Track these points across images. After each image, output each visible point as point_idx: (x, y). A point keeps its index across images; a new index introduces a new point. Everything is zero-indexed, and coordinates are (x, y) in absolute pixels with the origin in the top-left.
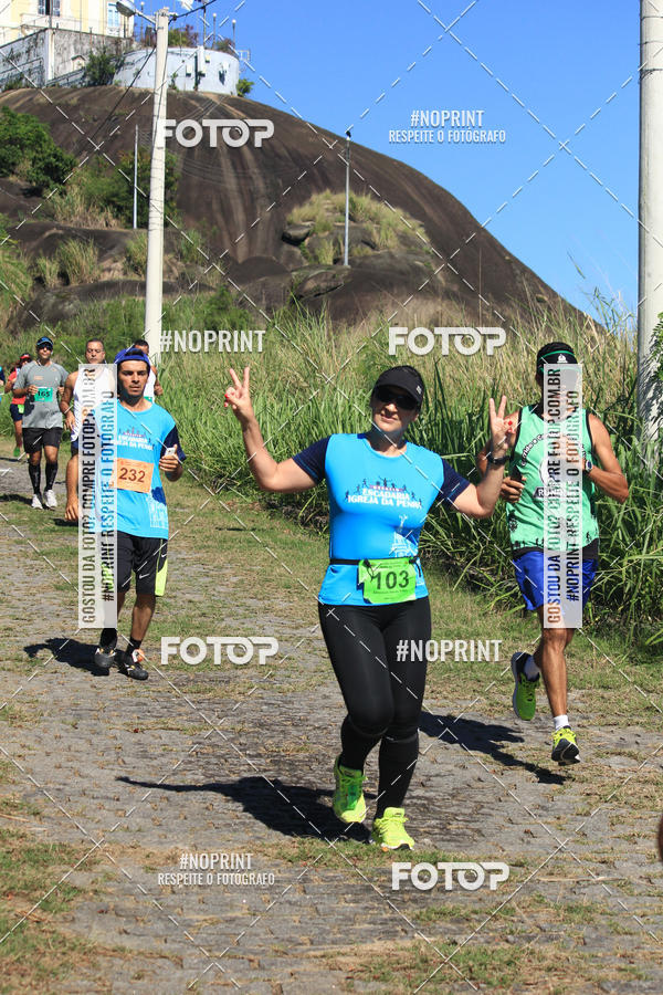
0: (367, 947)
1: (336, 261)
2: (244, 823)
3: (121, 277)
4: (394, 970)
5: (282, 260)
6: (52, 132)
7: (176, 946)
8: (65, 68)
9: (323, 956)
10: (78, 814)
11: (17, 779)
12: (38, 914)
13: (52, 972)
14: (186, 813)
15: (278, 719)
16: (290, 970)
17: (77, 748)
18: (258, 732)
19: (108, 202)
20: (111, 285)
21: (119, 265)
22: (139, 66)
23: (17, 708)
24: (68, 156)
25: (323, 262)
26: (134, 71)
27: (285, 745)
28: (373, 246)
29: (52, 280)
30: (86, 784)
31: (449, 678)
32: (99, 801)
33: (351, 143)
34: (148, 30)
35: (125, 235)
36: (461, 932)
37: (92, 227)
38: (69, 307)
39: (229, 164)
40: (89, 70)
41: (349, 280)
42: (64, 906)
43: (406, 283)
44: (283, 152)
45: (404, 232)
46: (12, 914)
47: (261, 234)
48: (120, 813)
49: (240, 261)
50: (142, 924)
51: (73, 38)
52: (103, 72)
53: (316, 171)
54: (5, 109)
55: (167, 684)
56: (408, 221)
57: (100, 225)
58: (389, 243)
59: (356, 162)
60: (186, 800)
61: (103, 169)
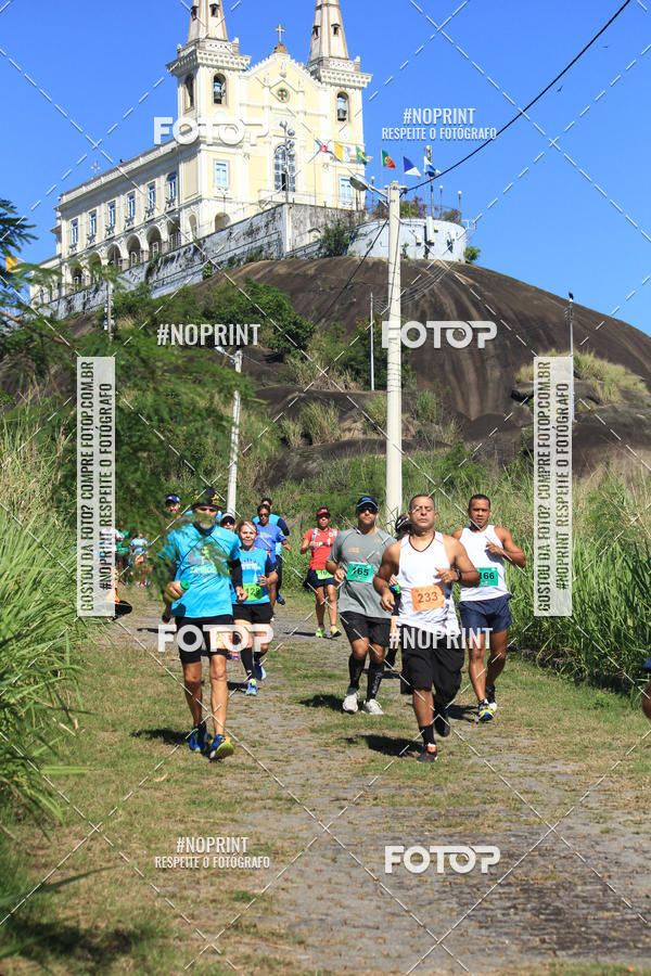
2: (497, 948)
3: (361, 436)
5: (513, 417)
6: (292, 301)
8: (302, 240)
10: (340, 943)
11: (282, 910)
17: (338, 880)
18: (507, 863)
19: (347, 366)
20: (351, 444)
21: (359, 425)
22: (373, 237)
23: (279, 844)
24: (308, 323)
26: (367, 241)
27: (533, 874)
28: (597, 401)
29: (296, 441)
30: (348, 914)
32: (359, 930)
33: (574, 304)
34: (381, 203)
35: (364, 396)
37: (332, 390)
38: (313, 466)
40: (325, 242)
41: (576, 434)
43: (629, 435)
45: (626, 388)
47: (491, 392)
48: (380, 940)
49: (473, 419)
51: (309, 212)
52: (338, 243)
53: (541, 332)
54: (247, 281)
55: (420, 819)
56: (629, 377)
57: (340, 388)
58: (613, 398)
59: (579, 322)
60: (442, 927)
61: (341, 335)
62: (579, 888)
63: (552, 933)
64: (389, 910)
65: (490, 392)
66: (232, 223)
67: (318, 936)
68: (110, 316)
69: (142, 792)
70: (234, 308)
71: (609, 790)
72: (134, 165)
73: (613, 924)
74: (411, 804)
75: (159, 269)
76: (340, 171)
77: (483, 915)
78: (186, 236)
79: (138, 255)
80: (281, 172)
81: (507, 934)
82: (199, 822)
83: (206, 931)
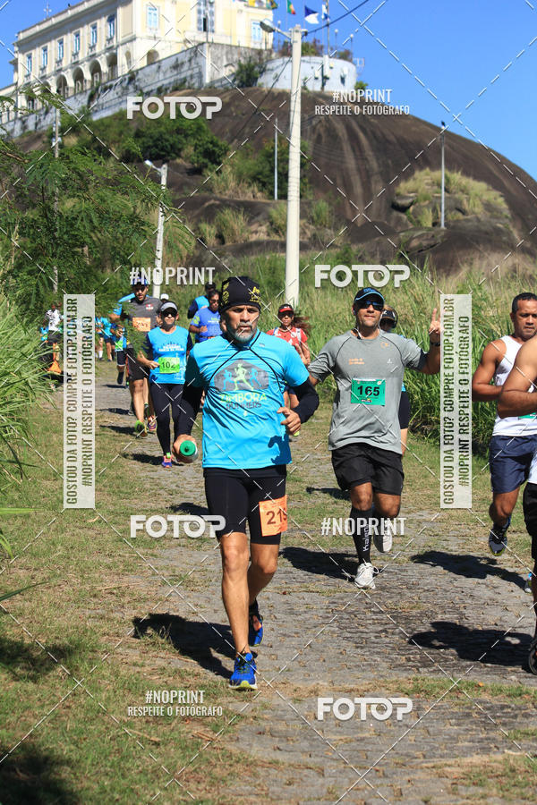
0: (468, 760)
1: (435, 224)
2: (370, 665)
3: (266, 238)
4: (489, 777)
5: (392, 224)
6: (209, 124)
7: (318, 759)
8: (219, 73)
9: (433, 767)
12: (210, 735)
13: (221, 780)
14: (324, 657)
15: (396, 584)
16: (407, 778)
18: (380, 594)
19: (255, 178)
20: (258, 243)
21: (264, 228)
22: (278, 71)
23: (191, 575)
24: (222, 143)
25: (425, 225)
26: (273, 75)
27: (401, 604)
28: (464, 212)
29: (211, 240)
33: (445, 131)
34: (285, 43)
35: (268, 205)
37: (242, 199)
38: (225, 261)
39: (349, 148)
40: (238, 75)
41: (445, 239)
42: (230, 729)
43: (490, 241)
44: (392, 138)
45: (488, 201)
46: (190, 735)
47: (374, 203)
48: (273, 657)
49: (359, 225)
50: (291, 743)
51: (225, 50)
52: (249, 76)
56: (491, 192)
57: (249, 197)
58: (477, 210)
59: (449, 146)
60: (325, 646)
61: (250, 153)
62: (440, 616)
63: (416, 653)
64: (281, 632)
66: (161, 58)
68: (57, 134)
69: (78, 530)
70: (162, 129)
71: (466, 536)
72: (80, 9)
75: (99, 95)
76: (252, 16)
77: (359, 637)
78: (123, 69)
79: (82, 83)
80: (202, 16)
81: (378, 653)
82: (125, 556)
83: (129, 647)
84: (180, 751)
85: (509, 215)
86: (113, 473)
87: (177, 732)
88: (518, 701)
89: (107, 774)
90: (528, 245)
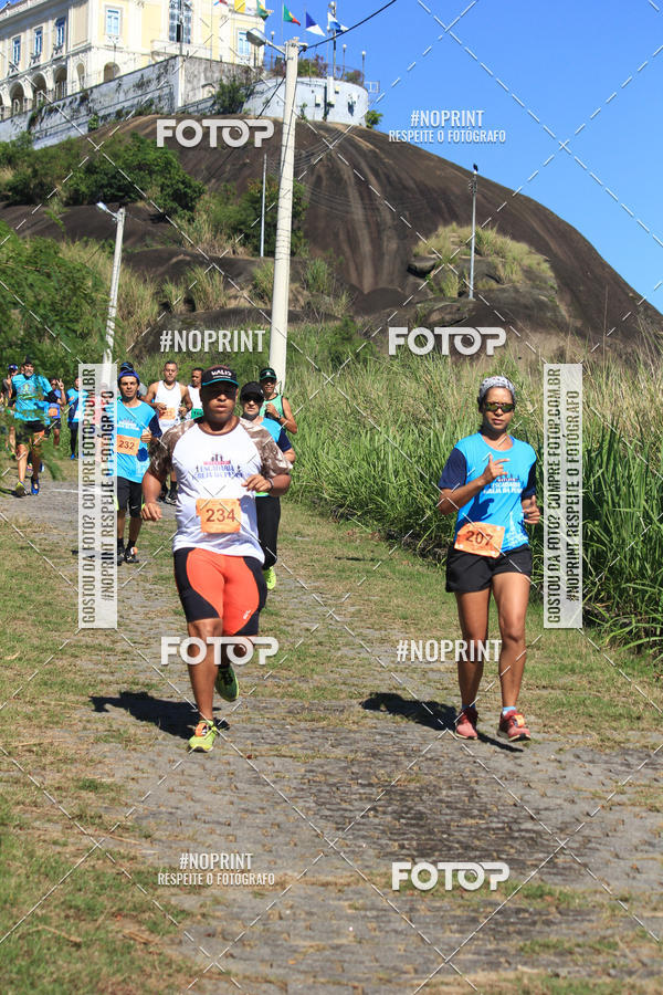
0: (468, 978)
1: (460, 294)
2: (353, 852)
3: (247, 305)
5: (407, 292)
6: (180, 159)
7: (281, 971)
8: (195, 95)
9: (427, 986)
10: (189, 838)
11: (130, 801)
12: (146, 936)
14: (296, 840)
15: (391, 749)
17: (192, 772)
18: (370, 762)
19: (236, 229)
20: (237, 312)
21: (245, 294)
22: (269, 95)
23: (131, 730)
24: (197, 183)
25: (449, 295)
26: (263, 100)
27: (396, 775)
28: (498, 280)
29: (179, 306)
30: (198, 808)
31: (561, 713)
32: (211, 825)
33: (478, 176)
34: (278, 60)
35: (252, 263)
36: (564, 964)
37: (219, 254)
39: (357, 194)
40: (219, 98)
41: (474, 313)
42: (172, 928)
43: (529, 318)
44: (410, 183)
45: (529, 267)
46: (120, 936)
48: (230, 838)
49: (366, 292)
50: (248, 949)
51: (204, 66)
52: (233, 100)
53: (443, 204)
54: (134, 135)
55: (282, 711)
56: (533, 256)
57: (226, 252)
58: (514, 277)
59: (483, 196)
60: (297, 827)
61: (231, 197)
62: (444, 792)
63: (412, 839)
64: (243, 806)
65: (386, 264)
66: (122, 74)
67: (166, 830)
72: (22, 8)
73: (477, 832)
74: (273, 695)
75: (42, 119)
76: (238, 25)
77: (342, 816)
78: (73, 86)
79: (21, 103)
80: (176, 23)
81: (364, 837)
82: (49, 705)
83: (49, 821)
84: (106, 955)
85: (556, 286)
86: (40, 598)
87: (103, 931)
88: (538, 904)
89: (12, 983)
90: (579, 324)
